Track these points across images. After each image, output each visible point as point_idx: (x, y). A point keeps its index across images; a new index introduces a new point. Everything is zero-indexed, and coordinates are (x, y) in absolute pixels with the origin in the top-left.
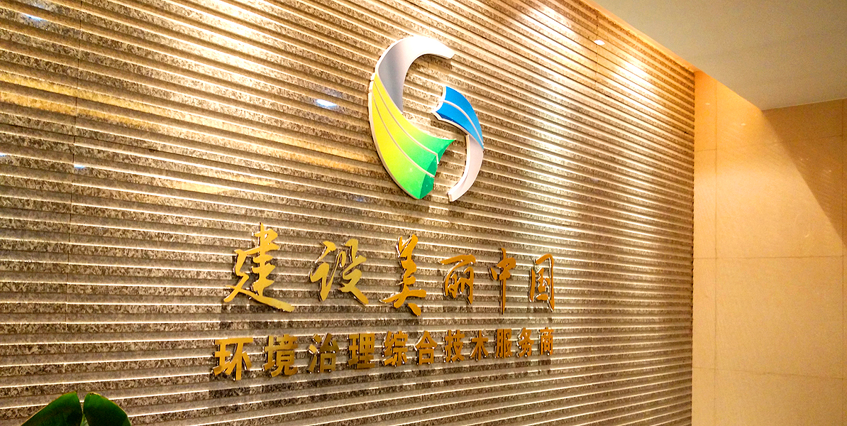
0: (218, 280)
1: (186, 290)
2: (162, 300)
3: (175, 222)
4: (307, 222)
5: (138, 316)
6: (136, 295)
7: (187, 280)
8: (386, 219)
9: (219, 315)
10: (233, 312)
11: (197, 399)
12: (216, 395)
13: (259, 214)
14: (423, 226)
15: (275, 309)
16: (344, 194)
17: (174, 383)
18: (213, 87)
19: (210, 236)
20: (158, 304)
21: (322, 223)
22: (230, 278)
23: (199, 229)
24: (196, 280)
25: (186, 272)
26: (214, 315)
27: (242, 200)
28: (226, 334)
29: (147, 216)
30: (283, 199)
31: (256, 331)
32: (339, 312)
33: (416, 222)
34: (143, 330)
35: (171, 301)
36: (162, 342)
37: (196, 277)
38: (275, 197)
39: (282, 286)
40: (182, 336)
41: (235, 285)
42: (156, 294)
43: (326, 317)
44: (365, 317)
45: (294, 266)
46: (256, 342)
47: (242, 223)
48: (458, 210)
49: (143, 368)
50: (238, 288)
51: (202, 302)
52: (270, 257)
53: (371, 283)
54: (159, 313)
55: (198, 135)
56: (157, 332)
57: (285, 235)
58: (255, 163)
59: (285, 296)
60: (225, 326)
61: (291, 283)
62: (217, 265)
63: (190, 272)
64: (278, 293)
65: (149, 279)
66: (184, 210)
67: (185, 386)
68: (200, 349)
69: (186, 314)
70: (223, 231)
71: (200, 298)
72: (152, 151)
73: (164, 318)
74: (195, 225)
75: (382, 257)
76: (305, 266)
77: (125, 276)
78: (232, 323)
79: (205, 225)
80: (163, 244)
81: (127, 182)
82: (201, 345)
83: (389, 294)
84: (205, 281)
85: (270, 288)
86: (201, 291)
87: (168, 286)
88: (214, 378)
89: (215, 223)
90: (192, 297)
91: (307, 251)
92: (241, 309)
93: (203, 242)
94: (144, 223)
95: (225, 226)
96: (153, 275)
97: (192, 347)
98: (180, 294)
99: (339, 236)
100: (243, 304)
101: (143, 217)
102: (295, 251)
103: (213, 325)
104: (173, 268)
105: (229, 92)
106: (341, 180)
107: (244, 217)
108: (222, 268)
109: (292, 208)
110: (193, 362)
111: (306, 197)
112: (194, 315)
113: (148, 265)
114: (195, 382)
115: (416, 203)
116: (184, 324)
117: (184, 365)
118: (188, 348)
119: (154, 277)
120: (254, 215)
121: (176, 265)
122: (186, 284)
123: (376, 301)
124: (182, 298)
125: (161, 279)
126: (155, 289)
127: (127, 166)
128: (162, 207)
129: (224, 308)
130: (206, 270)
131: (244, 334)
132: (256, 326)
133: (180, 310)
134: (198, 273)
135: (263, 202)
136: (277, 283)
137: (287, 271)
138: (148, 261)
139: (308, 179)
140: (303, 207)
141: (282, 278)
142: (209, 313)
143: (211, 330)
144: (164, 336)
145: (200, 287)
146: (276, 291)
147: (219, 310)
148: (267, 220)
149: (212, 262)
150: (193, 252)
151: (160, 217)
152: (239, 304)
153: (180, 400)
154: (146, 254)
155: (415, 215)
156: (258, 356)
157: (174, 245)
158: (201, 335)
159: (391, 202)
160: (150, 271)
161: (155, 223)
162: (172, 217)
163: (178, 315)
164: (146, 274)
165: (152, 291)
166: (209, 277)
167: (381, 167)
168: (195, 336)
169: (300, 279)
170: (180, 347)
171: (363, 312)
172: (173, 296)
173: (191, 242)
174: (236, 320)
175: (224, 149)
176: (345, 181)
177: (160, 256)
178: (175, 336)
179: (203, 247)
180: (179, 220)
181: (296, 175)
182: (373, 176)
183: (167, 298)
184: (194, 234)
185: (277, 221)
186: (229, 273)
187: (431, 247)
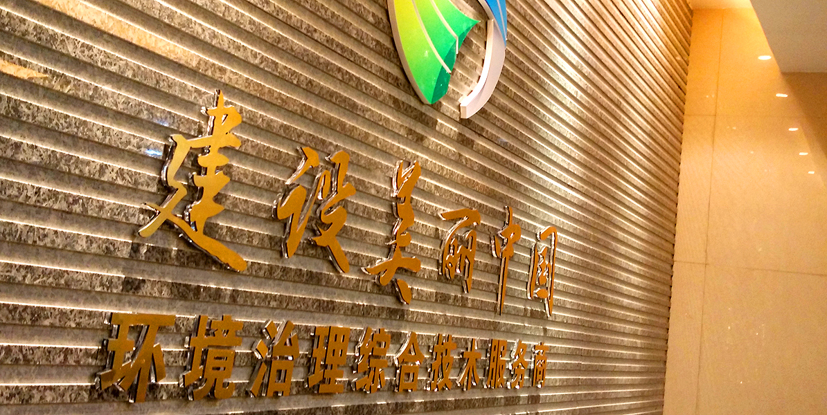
0: (133, 190)
1: (76, 201)
2: (28, 215)
3: (79, 55)
4: (283, 105)
7: (81, 179)
8: (385, 129)
9: (123, 263)
10: (148, 260)
13: (218, 75)
14: (427, 150)
15: (215, 262)
16: (339, 70)
19: (134, 98)
20: (20, 223)
21: (305, 113)
22: (154, 189)
23: (117, 79)
24: (95, 183)
25: (82, 162)
26: (115, 261)
28: (130, 303)
29: (31, 30)
30: (255, 56)
31: (179, 303)
32: (307, 282)
33: (419, 140)
35: (44, 220)
36: (16, 307)
37: (97, 177)
38: (245, 49)
39: (232, 220)
40: (53, 298)
41: (160, 204)
42: (21, 200)
43: (287, 289)
44: (339, 296)
45: (255, 185)
46: (177, 326)
47: (190, 84)
48: (469, 134)
50: (167, 212)
51: (98, 230)
52: (223, 160)
53: (354, 236)
54: (19, 242)
56: (11, 284)
57: (249, 124)
59: (234, 239)
60: (131, 286)
61: (246, 215)
62: (136, 157)
63: (88, 163)
64: (225, 230)
65: (12, 164)
66: (98, 33)
68: (81, 330)
69: (67, 252)
70: (154, 92)
71: (97, 221)
73: (26, 256)
74: (113, 69)
75: (373, 191)
76: (271, 187)
78: (144, 281)
79: (129, 74)
82: (85, 321)
83: (375, 259)
84: (112, 188)
85: (213, 221)
86: (101, 207)
87: (45, 187)
88: (96, 396)
89: (146, 74)
90: (84, 218)
91: (277, 159)
92: (159, 256)
93: (120, 107)
94: (22, 41)
95: (162, 84)
96: (21, 157)
97: (68, 324)
98: (64, 206)
99: (323, 142)
100: (167, 246)
101: (23, 28)
102: (260, 156)
103: (110, 280)
104: (59, 150)
106: (338, 45)
107: (194, 73)
108: (143, 166)
110: (66, 358)
111: (288, 60)
112: (80, 257)
113: (14, 132)
115: (423, 109)
116: (61, 274)
118: (61, 325)
119: (22, 162)
120: (209, 73)
121: (65, 145)
122: (77, 187)
123: (356, 269)
124: (66, 215)
126: (21, 188)
129: (135, 249)
130: (117, 165)
131: (159, 307)
133: (58, 241)
134: (103, 168)
135: (226, 52)
136: (227, 213)
137: (243, 193)
138: (15, 124)
139: (295, 29)
140: (282, 79)
141: (235, 203)
142: (107, 255)
143: (105, 292)
144: (20, 295)
145: (101, 199)
146: (222, 228)
147: (125, 252)
148: (229, 88)
149: (128, 151)
150: (100, 123)
151: (53, 37)
152: (160, 245)
154: (16, 110)
155: (419, 129)
156: (176, 355)
157: (70, 100)
158: (86, 301)
159: (396, 101)
160: (17, 146)
161: (44, 46)
162: (74, 42)
163: (53, 251)
164: (9, 153)
165: (15, 192)
166: (119, 182)
167: (389, 39)
168: (76, 301)
169: (259, 211)
170: (47, 322)
171: (338, 287)
172: (50, 210)
173: (100, 103)
176: (343, 48)
177: (40, 118)
178: (39, 297)
180: (86, 52)
181: (281, 17)
182: (379, 50)
183: (38, 211)
184: (107, 88)
185: (242, 95)
186: (154, 178)
187: (433, 187)
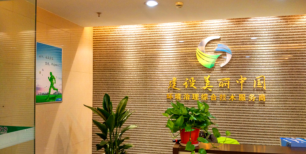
0: (167, 85)
4: (183, 76)
5: (156, 90)
6: (156, 88)
7: (163, 86)
11: (165, 101)
12: (168, 101)
15: (177, 89)
17: (161, 99)
18: (166, 59)
19: (166, 79)
21: (186, 76)
23: (164, 79)
26: (167, 90)
27: (171, 74)
28: (169, 93)
30: (178, 73)
32: (190, 90)
34: (157, 92)
42: (158, 88)
45: (180, 83)
46: (174, 94)
49: (157, 97)
50: (170, 86)
52: (175, 82)
53: (198, 85)
54: (159, 90)
55: (164, 66)
56: (159, 92)
58: (173, 68)
59: (179, 88)
61: (180, 85)
62: (167, 83)
63: (163, 84)
65: (157, 86)
66: (162, 76)
67: (163, 100)
68: (165, 95)
70: (168, 79)
71: (165, 88)
72: (157, 69)
76: (183, 83)
77: (154, 85)
80: (159, 81)
81: (154, 74)
84: (165, 86)
88: (167, 99)
91: (183, 80)
92: (171, 90)
94: (156, 79)
99: (189, 77)
102: (180, 80)
105: (168, 59)
107: (171, 76)
109: (180, 74)
112: (164, 90)
113: (157, 84)
114: (164, 99)
116: (163, 92)
117: (163, 97)
118: (163, 95)
120: (173, 76)
121: (161, 84)
123: (199, 88)
124: (162, 88)
125: (159, 86)
127: (154, 72)
128: (159, 76)
130: (165, 84)
131: (172, 93)
132: (174, 92)
135: (174, 74)
141: (178, 85)
142: (166, 90)
143: (166, 92)
146: (177, 87)
148: (175, 76)
153: (162, 101)
156: (174, 96)
157: (161, 81)
161: (158, 78)
162: (160, 77)
163: (162, 90)
169: (182, 85)
173: (163, 81)
174: (170, 91)
175: (168, 67)
177: (159, 83)
178: (161, 93)
179: (165, 81)
181: (180, 68)
182: (198, 66)
183: (160, 88)
185: (177, 76)
186: (169, 84)
